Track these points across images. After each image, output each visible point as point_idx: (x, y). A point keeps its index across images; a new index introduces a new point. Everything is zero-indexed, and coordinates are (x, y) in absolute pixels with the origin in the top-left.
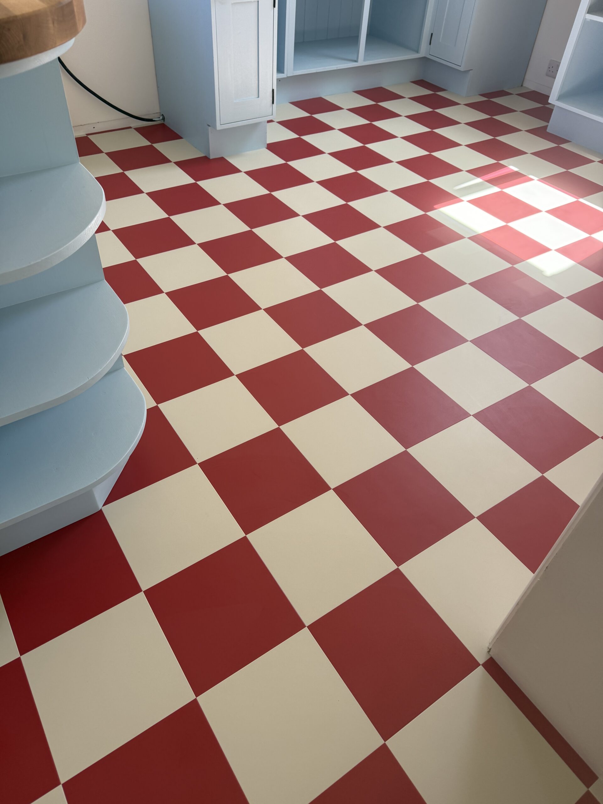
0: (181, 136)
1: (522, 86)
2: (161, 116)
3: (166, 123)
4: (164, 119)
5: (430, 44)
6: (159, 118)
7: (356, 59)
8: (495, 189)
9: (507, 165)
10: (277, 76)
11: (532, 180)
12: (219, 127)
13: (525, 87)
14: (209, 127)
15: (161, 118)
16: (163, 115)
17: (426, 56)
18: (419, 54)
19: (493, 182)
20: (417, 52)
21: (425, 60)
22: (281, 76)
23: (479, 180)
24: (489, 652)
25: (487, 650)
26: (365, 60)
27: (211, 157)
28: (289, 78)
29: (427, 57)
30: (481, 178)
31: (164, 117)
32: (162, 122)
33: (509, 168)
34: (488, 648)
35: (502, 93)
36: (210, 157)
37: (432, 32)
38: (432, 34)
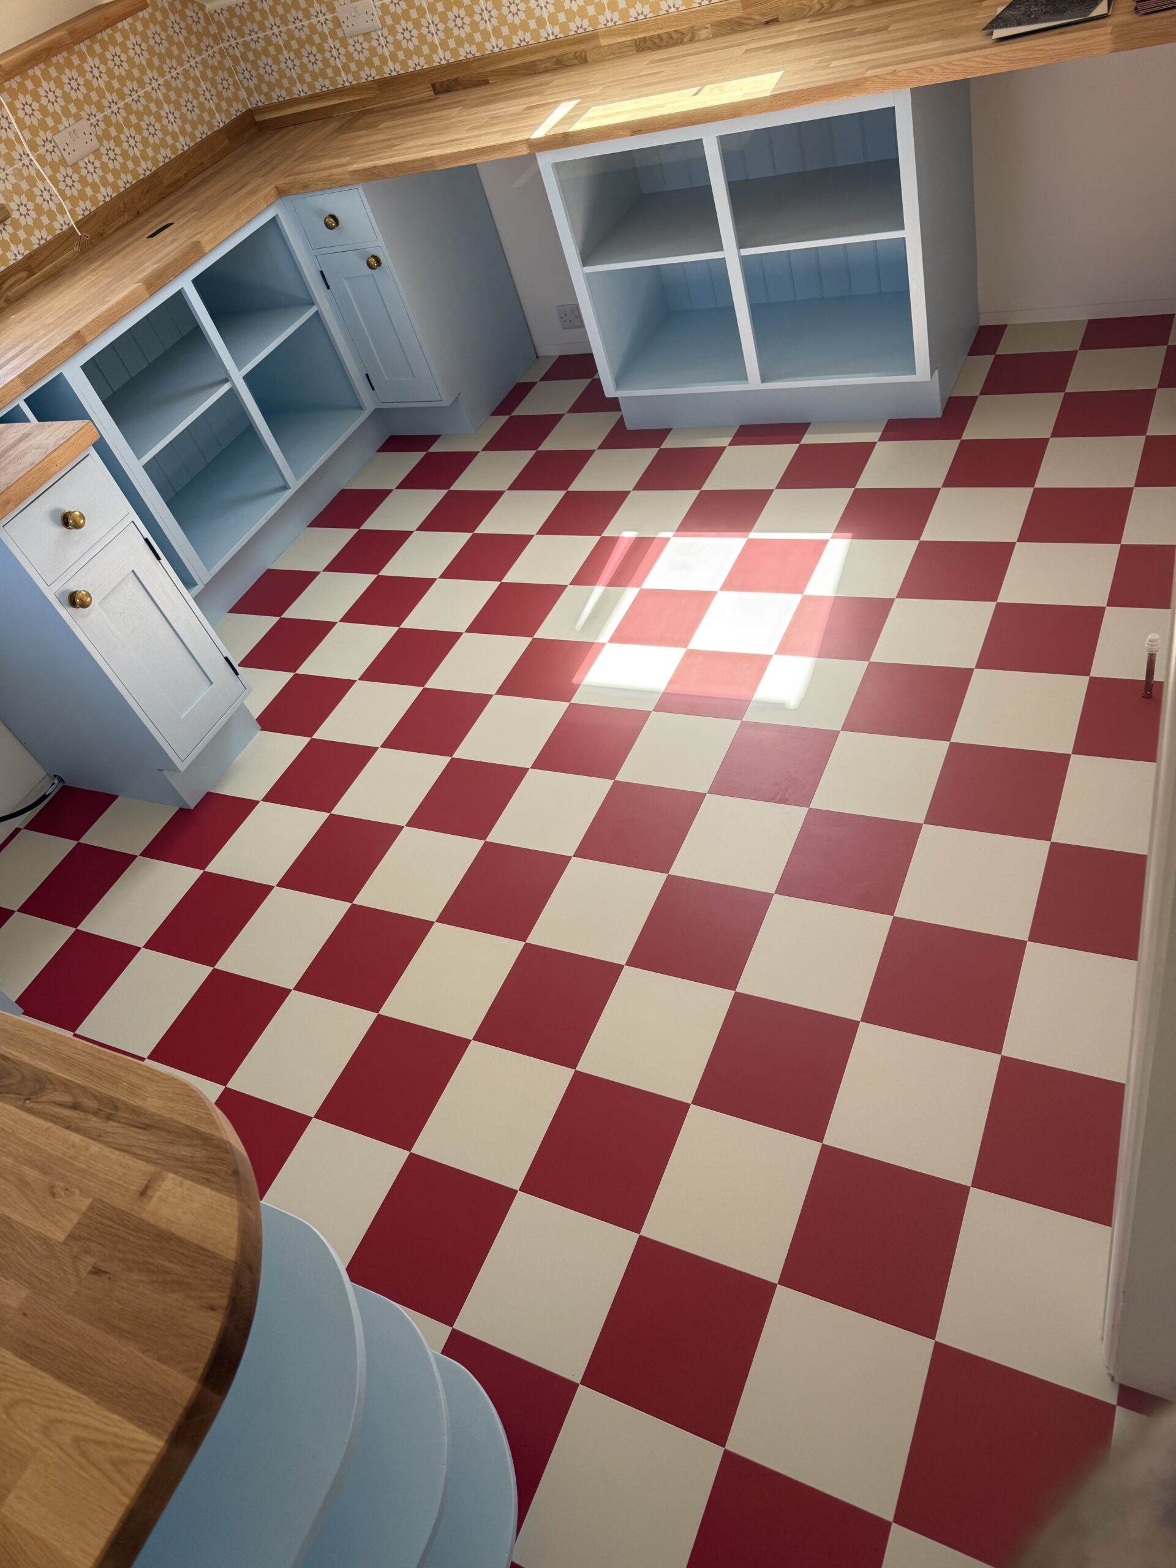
0: (115, 794)
1: (537, 357)
2: (54, 780)
3: (67, 784)
4: (61, 780)
5: (373, 389)
6: (54, 784)
7: (282, 484)
8: (630, 594)
9: (618, 536)
10: (191, 596)
11: (667, 540)
12: (182, 766)
13: (543, 357)
14: (164, 772)
15: (56, 781)
16: (55, 776)
17: (377, 407)
18: (366, 411)
19: (620, 580)
20: (361, 408)
21: (378, 412)
22: (197, 590)
23: (598, 590)
24: (1113, 1379)
25: (1108, 1379)
26: (297, 477)
27: (192, 805)
28: (209, 586)
29: (381, 407)
30: (599, 585)
31: (60, 777)
32: (61, 785)
33: (623, 537)
34: (1109, 1374)
35: (521, 391)
36: (189, 806)
37: (366, 373)
38: (367, 375)
